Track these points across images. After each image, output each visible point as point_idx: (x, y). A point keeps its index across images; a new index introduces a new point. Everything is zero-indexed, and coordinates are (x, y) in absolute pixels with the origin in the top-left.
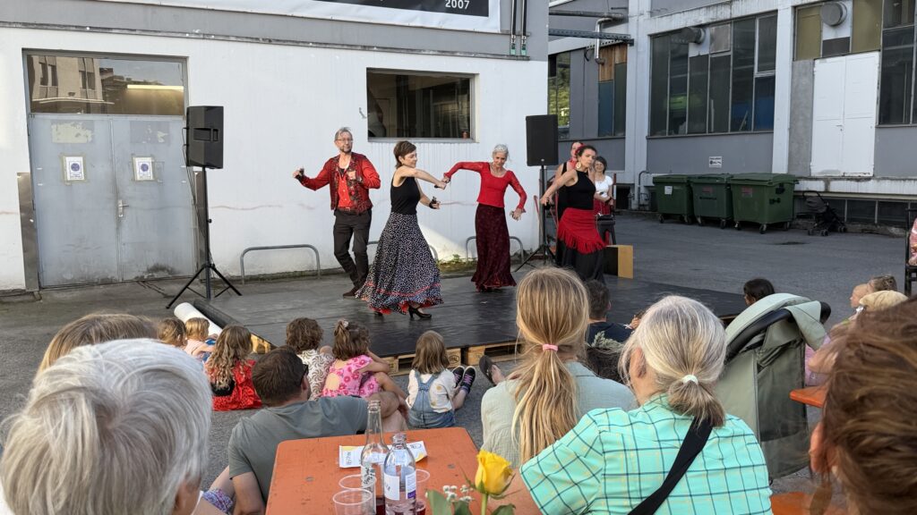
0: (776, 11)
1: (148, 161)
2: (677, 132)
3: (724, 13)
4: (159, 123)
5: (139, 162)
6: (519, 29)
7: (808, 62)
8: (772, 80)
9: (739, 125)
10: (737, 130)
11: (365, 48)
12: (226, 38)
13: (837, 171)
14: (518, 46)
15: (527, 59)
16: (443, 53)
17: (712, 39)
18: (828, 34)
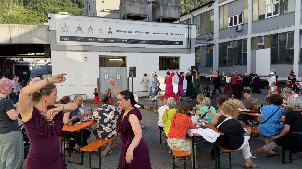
0: (247, 39)
1: (119, 75)
2: (225, 65)
3: (235, 39)
4: (121, 68)
5: (118, 76)
6: (189, 47)
7: (255, 50)
8: (246, 54)
9: (239, 64)
10: (239, 65)
11: (159, 53)
12: (133, 52)
13: (262, 75)
14: (189, 51)
15: (191, 53)
16: (174, 53)
17: (233, 44)
18: (259, 44)
